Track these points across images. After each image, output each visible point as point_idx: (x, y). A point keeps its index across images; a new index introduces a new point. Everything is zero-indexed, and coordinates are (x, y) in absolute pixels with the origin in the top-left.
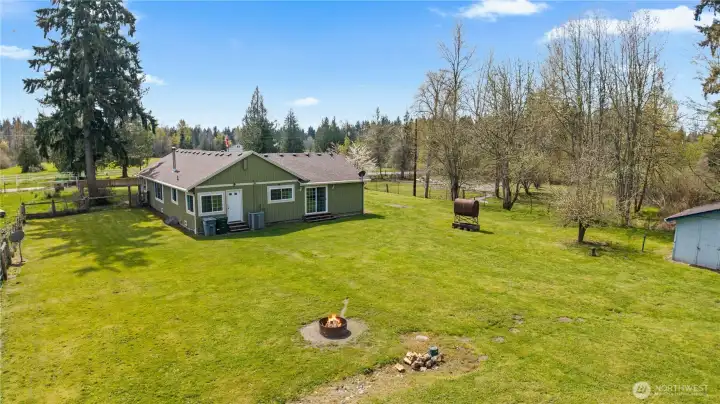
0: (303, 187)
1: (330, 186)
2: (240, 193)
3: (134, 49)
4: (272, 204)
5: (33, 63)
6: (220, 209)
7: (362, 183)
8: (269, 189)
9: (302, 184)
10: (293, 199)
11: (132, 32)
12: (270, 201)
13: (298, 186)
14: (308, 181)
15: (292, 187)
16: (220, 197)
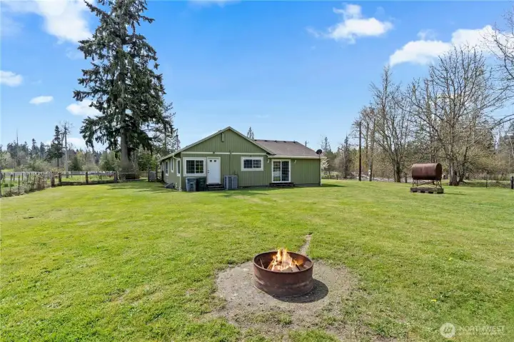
0: (271, 159)
1: (293, 160)
2: (219, 160)
3: (159, 78)
4: (245, 172)
5: (82, 81)
6: (202, 172)
7: (319, 160)
8: (243, 159)
9: (269, 157)
10: (262, 169)
11: (156, 66)
12: (243, 169)
13: (266, 158)
14: (274, 155)
15: (262, 159)
16: (202, 162)
